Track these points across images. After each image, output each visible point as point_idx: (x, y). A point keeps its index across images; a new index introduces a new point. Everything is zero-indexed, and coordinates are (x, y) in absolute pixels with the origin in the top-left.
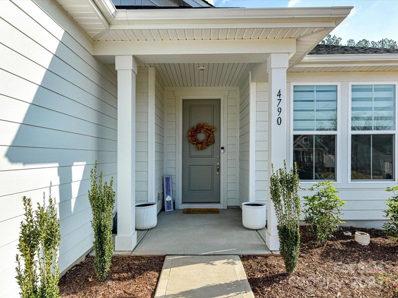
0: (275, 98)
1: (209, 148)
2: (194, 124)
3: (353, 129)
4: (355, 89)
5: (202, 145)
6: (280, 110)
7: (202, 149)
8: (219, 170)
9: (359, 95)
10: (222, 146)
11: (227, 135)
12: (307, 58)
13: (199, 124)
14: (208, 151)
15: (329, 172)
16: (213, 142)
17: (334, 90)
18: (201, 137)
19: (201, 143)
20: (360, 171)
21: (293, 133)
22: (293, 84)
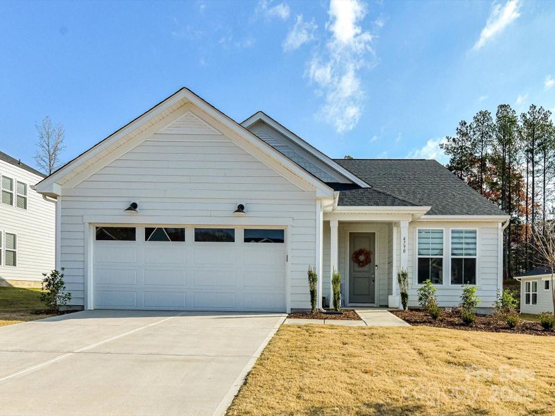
0: (402, 241)
1: (368, 266)
2: (357, 249)
3: (452, 254)
4: (453, 232)
5: (362, 264)
6: (405, 246)
7: (363, 266)
8: (374, 281)
9: (456, 235)
10: (376, 264)
11: (378, 258)
12: (424, 217)
13: (361, 250)
14: (366, 268)
15: (438, 279)
16: (370, 262)
17: (441, 232)
18: (362, 258)
19: (362, 262)
20: (456, 280)
21: (418, 256)
22: (417, 229)
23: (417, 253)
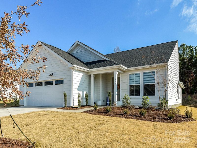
3: (144, 83)
4: (144, 73)
17: (139, 74)
21: (129, 85)
22: (129, 74)
23: (129, 84)
